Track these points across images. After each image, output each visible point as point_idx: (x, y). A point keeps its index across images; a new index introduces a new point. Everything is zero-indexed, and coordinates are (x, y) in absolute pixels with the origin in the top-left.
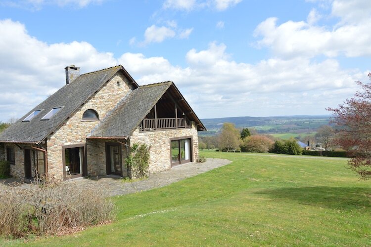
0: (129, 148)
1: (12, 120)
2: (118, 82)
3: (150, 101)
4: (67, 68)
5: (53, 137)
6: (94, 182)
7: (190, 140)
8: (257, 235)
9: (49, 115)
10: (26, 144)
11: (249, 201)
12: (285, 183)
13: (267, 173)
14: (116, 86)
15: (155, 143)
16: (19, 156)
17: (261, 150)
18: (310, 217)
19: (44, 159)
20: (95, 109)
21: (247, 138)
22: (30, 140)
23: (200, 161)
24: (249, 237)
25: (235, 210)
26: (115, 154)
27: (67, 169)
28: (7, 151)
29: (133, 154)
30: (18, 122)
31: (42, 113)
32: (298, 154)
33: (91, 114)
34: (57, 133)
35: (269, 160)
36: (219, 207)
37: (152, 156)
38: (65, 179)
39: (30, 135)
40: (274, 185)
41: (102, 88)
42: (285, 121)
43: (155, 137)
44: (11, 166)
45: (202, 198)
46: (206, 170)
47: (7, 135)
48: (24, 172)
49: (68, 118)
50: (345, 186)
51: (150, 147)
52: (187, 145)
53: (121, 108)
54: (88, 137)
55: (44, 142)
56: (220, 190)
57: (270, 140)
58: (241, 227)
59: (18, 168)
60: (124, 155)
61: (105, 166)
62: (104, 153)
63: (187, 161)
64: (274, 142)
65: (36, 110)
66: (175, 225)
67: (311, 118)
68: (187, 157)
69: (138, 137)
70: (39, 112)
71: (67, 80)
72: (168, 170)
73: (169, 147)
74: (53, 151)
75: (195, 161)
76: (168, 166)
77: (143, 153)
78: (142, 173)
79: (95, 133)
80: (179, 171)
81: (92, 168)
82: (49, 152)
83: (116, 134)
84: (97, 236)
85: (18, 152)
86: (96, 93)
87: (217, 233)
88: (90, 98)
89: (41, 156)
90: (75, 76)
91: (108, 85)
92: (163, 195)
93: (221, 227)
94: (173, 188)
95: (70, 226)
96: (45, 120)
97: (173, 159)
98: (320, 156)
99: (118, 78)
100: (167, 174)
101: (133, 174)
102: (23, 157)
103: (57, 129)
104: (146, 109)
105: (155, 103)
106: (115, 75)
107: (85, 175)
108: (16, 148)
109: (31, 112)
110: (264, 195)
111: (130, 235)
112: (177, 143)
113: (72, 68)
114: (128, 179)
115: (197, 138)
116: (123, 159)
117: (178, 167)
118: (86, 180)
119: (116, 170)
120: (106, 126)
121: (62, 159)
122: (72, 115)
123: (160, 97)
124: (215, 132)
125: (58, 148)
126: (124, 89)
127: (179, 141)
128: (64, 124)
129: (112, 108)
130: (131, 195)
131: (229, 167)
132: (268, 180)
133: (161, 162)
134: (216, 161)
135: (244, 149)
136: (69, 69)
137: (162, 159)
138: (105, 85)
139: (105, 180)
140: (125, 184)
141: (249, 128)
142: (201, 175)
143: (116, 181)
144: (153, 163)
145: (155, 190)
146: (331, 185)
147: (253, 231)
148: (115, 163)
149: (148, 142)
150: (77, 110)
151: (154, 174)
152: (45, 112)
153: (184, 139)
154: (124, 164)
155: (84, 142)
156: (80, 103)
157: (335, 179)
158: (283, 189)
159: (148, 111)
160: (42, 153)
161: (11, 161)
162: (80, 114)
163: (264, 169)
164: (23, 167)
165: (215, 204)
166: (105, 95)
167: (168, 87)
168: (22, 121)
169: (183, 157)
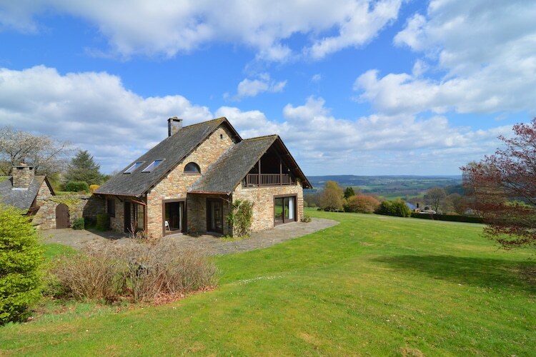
0: (231, 204)
1: (115, 172)
2: (221, 135)
3: (254, 155)
4: (169, 120)
5: (153, 190)
6: (193, 239)
7: (294, 197)
8: (395, 320)
9: (150, 167)
10: (126, 196)
11: (368, 271)
12: (403, 249)
13: (380, 237)
14: (218, 139)
15: (259, 200)
16: (120, 208)
17: (366, 211)
18: (452, 297)
19: (144, 213)
20: (197, 162)
21: (351, 198)
22: (130, 193)
23: (304, 221)
24: (386, 323)
25: (355, 282)
26: (216, 210)
27: (167, 223)
28: (108, 203)
29: (235, 211)
30: (119, 174)
31: (143, 165)
32: (407, 216)
33: (193, 167)
34: (158, 186)
35: (380, 223)
36: (335, 277)
37: (255, 214)
38: (165, 234)
39: (130, 187)
40: (391, 252)
41: (204, 140)
42: (391, 181)
43: (259, 194)
44: (112, 218)
45: (310, 263)
46: (312, 231)
47: (108, 187)
48: (123, 225)
49: (169, 171)
50: (474, 256)
51: (253, 204)
52: (291, 203)
53: (224, 162)
54: (189, 191)
55: (144, 196)
56: (329, 253)
57: (376, 200)
58: (371, 307)
59: (118, 221)
60: (226, 212)
61: (205, 222)
62: (205, 209)
63: (291, 221)
64: (380, 203)
65: (138, 162)
66: (288, 299)
67: (419, 178)
68: (291, 216)
69: (241, 194)
70: (141, 164)
71: (169, 132)
72: (271, 229)
73: (273, 205)
74: (153, 205)
75: (299, 220)
76: (271, 224)
77: (246, 210)
78: (243, 231)
79: (196, 188)
80: (283, 231)
81: (192, 223)
82: (149, 206)
83: (218, 189)
84: (199, 308)
85: (119, 205)
86: (198, 145)
87: (342, 313)
88: (192, 151)
89: (140, 209)
90: (178, 128)
91: (210, 137)
92: (267, 257)
93: (346, 305)
94: (277, 249)
95: (168, 292)
96: (147, 172)
97: (276, 217)
98: (430, 219)
99: (221, 131)
100: (270, 233)
101: (235, 233)
102: (123, 210)
103: (158, 182)
104: (249, 164)
105: (260, 157)
106: (218, 127)
107: (184, 231)
108: (116, 200)
109: (133, 164)
110: (383, 263)
111: (237, 311)
112: (281, 201)
113: (174, 120)
114: (229, 238)
115: (302, 196)
116: (224, 216)
117: (281, 227)
118: (185, 236)
119: (217, 227)
120: (208, 180)
121: (161, 214)
122: (173, 168)
123: (265, 151)
124: (316, 190)
125: (158, 202)
126: (227, 142)
127: (283, 198)
128: (165, 177)
129: (214, 162)
130: (233, 256)
131: (336, 228)
132: (383, 245)
133: (264, 220)
134: (322, 221)
135: (348, 209)
136: (172, 120)
137: (265, 217)
138: (207, 138)
139: (205, 237)
140: (226, 243)
141: (354, 188)
142: (307, 237)
143: (216, 239)
144: (255, 222)
145: (258, 251)
146: (457, 255)
147: (389, 314)
148: (216, 220)
149: (251, 199)
150: (179, 163)
151: (257, 232)
152: (146, 165)
153: (288, 197)
154: (225, 221)
155: (185, 196)
156: (182, 156)
157: (460, 247)
158: (404, 257)
159: (252, 166)
160: (142, 207)
161: (111, 213)
162: (181, 167)
163: (376, 233)
164: (123, 220)
165: (329, 272)
166: (208, 148)
167: (273, 141)
168: (123, 173)
169: (287, 215)
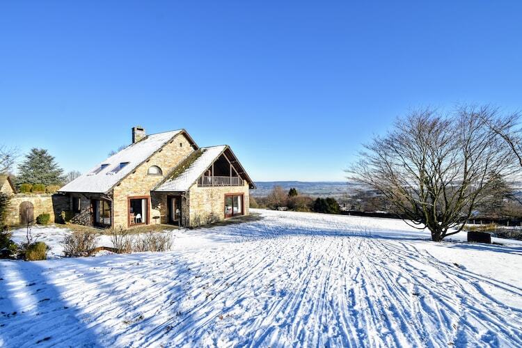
0: (188, 199)
2: (181, 144)
4: (133, 129)
5: (119, 189)
7: (242, 196)
10: (94, 193)
14: (178, 147)
15: (212, 197)
16: (85, 205)
20: (159, 166)
21: (294, 197)
28: (73, 201)
33: (156, 170)
34: (124, 185)
37: (209, 208)
38: (129, 226)
41: (166, 147)
43: (212, 192)
48: (89, 220)
49: (134, 173)
52: (239, 200)
54: (152, 190)
55: (111, 193)
61: (166, 216)
62: (166, 204)
63: (239, 214)
68: (239, 211)
69: (197, 191)
73: (223, 201)
74: (119, 201)
75: (245, 214)
76: (222, 217)
78: (198, 222)
82: (115, 202)
85: (85, 202)
86: (161, 151)
88: (155, 156)
90: (141, 136)
91: (171, 145)
99: (181, 140)
101: (191, 223)
102: (88, 206)
103: (124, 182)
105: (213, 162)
106: (178, 137)
107: (147, 223)
108: (82, 197)
112: (231, 198)
113: (138, 129)
115: (248, 195)
117: (230, 218)
121: (127, 208)
122: (138, 170)
123: (218, 158)
125: (124, 199)
126: (186, 150)
127: (233, 196)
128: (130, 177)
129: (175, 166)
133: (216, 214)
137: (217, 211)
144: (209, 214)
149: (205, 196)
150: (143, 166)
153: (237, 195)
155: (148, 194)
162: (145, 169)
166: (169, 154)
